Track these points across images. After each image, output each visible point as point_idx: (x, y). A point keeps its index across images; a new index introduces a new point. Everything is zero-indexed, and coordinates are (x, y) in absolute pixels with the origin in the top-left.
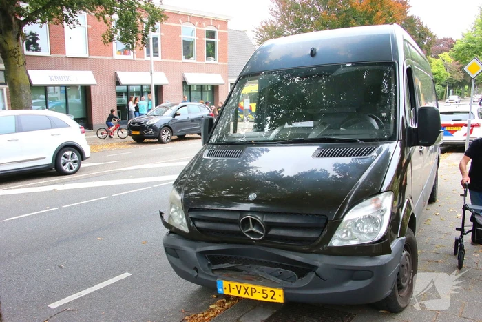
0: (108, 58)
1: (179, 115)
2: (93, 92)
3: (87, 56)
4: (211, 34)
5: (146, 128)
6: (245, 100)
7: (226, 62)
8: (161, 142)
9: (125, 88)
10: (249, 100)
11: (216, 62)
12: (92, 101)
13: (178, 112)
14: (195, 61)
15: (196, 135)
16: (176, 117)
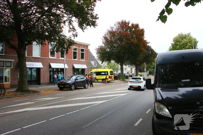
0: (47, 58)
1: (78, 79)
2: (41, 70)
3: (40, 57)
4: (82, 50)
5: (66, 85)
6: (94, 74)
7: (87, 60)
8: (71, 90)
9: (52, 69)
10: (95, 74)
11: (84, 60)
12: (41, 74)
13: (77, 78)
14: (77, 60)
15: (82, 87)
16: (76, 80)
